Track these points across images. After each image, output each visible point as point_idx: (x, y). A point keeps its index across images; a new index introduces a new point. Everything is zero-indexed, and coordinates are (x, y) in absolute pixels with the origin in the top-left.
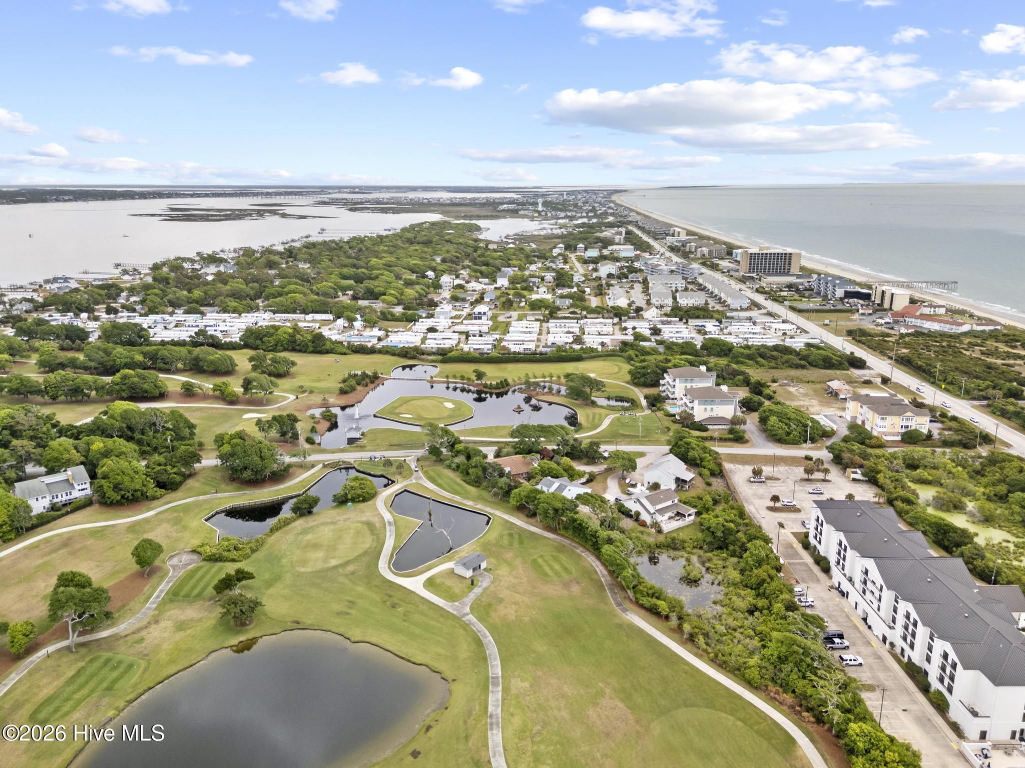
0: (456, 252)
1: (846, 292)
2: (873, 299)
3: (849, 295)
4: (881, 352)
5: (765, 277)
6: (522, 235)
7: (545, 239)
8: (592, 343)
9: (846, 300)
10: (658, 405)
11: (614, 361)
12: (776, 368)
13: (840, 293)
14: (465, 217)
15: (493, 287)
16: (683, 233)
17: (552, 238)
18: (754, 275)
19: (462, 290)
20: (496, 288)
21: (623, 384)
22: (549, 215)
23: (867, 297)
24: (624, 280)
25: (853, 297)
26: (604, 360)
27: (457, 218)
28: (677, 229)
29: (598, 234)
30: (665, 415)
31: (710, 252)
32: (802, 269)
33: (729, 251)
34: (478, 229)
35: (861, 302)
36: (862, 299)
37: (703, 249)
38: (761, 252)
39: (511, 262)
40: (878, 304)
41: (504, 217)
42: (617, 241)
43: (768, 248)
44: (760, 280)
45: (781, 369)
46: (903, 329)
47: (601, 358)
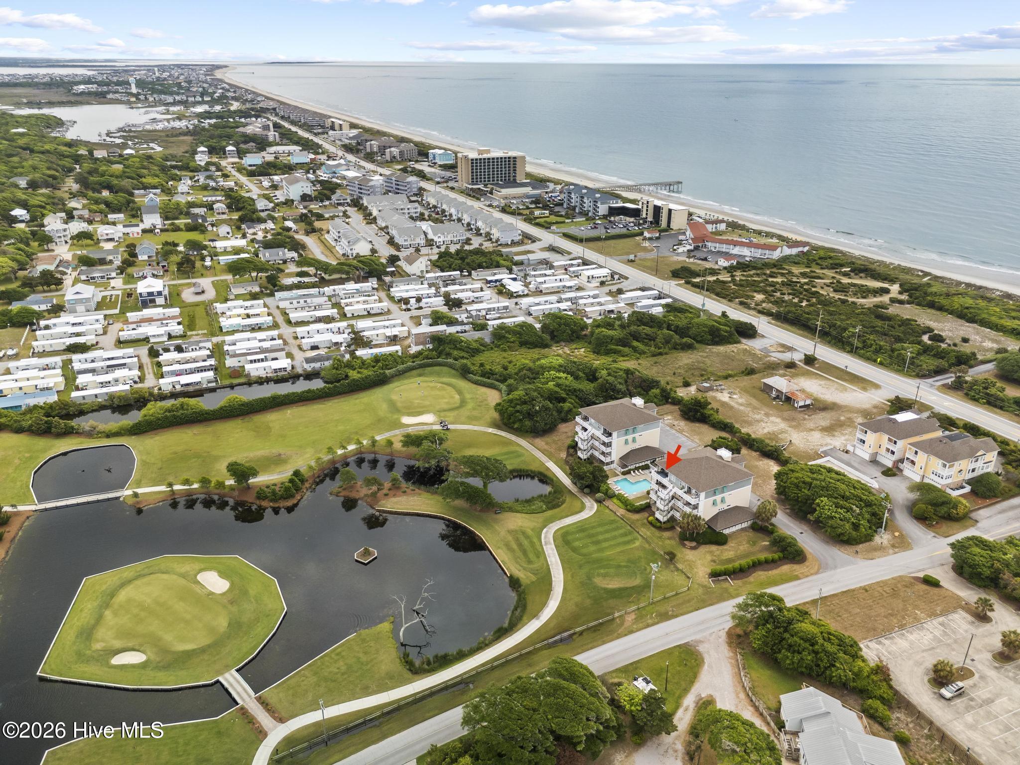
0: (49, 168)
1: (610, 208)
2: (644, 216)
3: (613, 211)
4: (741, 303)
5: (498, 189)
6: (130, 131)
7: (167, 136)
8: (375, 337)
9: (612, 219)
10: (603, 487)
11: (439, 374)
12: (661, 354)
13: (603, 209)
14: (30, 104)
15: (138, 230)
16: (346, 126)
17: (176, 136)
18: (481, 186)
19: (89, 242)
20: (144, 231)
21: (490, 430)
22: (151, 99)
23: (636, 213)
24: (327, 203)
25: (619, 215)
26: (420, 375)
27: (18, 105)
28: (337, 122)
29: (241, 129)
30: (629, 511)
31: (402, 153)
32: (528, 175)
33: (423, 152)
34: (60, 123)
35: (632, 219)
36: (631, 216)
37: (392, 149)
38: (481, 156)
39: (144, 180)
40: (651, 222)
41: (89, 103)
42: (271, 139)
43: (488, 152)
44: (491, 193)
45: (666, 354)
46: (722, 260)
47: (415, 372)
